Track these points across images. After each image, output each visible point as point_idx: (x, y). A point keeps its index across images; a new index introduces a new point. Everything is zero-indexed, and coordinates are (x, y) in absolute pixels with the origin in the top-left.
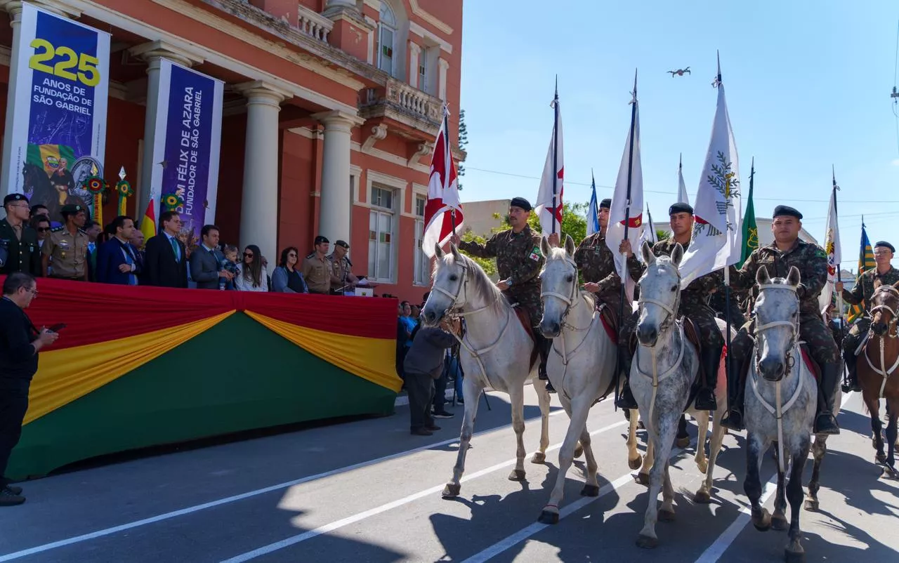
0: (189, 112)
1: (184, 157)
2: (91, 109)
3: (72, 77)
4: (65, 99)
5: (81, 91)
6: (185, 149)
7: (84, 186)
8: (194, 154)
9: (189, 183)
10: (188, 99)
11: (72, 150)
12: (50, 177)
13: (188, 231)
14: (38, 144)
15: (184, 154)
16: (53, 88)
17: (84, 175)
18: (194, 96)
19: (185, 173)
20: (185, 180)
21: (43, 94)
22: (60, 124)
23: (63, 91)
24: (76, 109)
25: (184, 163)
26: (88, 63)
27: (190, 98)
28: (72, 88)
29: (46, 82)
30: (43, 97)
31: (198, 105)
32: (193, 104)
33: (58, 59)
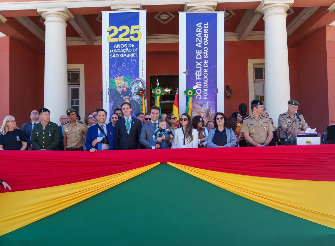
0: (200, 38)
1: (199, 66)
2: (138, 53)
3: (127, 39)
4: (125, 52)
5: (132, 45)
6: (199, 61)
7: (137, 94)
8: (206, 62)
9: (204, 80)
10: (199, 30)
11: (130, 77)
12: (120, 93)
13: (206, 109)
14: (114, 78)
15: (199, 64)
16: (118, 48)
17: (136, 89)
18: (203, 28)
19: (201, 75)
20: (201, 79)
21: (114, 53)
22: (123, 65)
23: (124, 48)
24: (130, 55)
25: (199, 69)
26: (135, 30)
27: (200, 30)
28: (128, 46)
29: (115, 46)
30: (114, 54)
31: (206, 32)
32: (203, 32)
33: (120, 33)
